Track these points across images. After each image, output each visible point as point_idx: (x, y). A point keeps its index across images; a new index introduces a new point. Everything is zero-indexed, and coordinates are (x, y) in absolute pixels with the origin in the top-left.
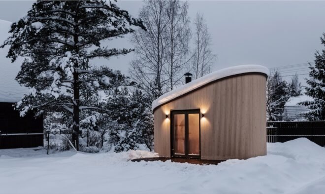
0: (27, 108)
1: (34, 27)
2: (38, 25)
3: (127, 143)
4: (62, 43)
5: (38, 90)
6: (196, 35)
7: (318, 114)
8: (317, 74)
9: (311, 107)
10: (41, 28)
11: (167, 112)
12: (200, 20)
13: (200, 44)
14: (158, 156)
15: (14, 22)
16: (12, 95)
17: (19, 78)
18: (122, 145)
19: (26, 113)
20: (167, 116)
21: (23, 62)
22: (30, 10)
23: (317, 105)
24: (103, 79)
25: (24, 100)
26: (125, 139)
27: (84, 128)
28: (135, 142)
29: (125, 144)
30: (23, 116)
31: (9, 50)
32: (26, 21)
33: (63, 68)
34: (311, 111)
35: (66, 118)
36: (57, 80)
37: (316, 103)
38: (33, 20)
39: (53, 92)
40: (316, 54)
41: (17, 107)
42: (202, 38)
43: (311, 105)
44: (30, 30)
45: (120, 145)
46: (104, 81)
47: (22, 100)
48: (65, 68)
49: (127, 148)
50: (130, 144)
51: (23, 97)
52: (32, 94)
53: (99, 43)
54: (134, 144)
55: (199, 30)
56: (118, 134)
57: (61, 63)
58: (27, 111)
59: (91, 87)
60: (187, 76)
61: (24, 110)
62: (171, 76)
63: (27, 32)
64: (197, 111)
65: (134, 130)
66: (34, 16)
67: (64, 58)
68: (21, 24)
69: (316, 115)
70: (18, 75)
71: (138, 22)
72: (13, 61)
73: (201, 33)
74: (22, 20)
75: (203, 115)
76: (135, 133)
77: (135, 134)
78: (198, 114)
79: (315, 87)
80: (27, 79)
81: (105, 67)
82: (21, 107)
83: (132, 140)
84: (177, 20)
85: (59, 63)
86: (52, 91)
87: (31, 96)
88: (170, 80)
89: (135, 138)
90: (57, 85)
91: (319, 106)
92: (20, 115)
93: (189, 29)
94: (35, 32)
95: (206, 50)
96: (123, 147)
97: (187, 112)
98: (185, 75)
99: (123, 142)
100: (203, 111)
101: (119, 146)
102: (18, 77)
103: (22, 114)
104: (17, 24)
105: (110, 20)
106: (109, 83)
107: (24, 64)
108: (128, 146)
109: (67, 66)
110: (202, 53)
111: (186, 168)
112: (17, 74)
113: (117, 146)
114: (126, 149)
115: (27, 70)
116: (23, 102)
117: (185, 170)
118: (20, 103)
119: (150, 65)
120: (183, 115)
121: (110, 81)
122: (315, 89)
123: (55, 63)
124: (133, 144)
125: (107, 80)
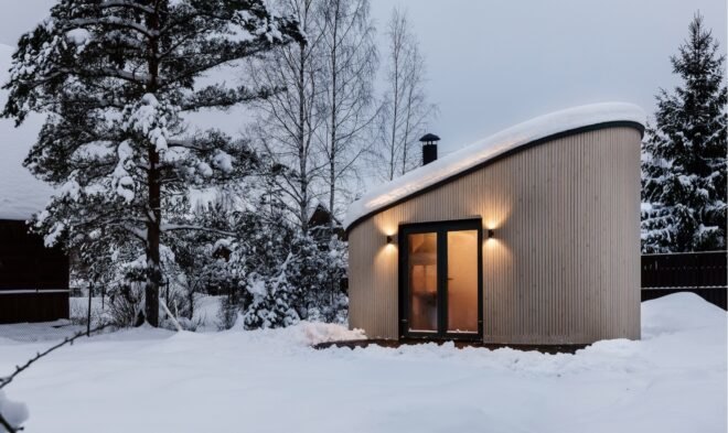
0: (60, 227)
1: (71, 41)
2: (81, 36)
3: (270, 309)
4: (125, 78)
5: (82, 184)
6: (392, 60)
7: (669, 239)
8: (667, 144)
9: (651, 224)
10: (88, 42)
11: (390, 229)
12: (400, 23)
13: (400, 81)
14: (364, 338)
15: (25, 32)
16: (10, 202)
17: (30, 162)
18: (260, 313)
19: (57, 238)
20: (389, 240)
21: (45, 123)
22: (54, 4)
23: (664, 218)
24: (218, 158)
25: (53, 209)
26: (266, 298)
27: (135, 280)
28: (286, 305)
29: (265, 311)
30: (51, 246)
31: (7, 101)
32: (50, 27)
33: (145, 131)
34: (652, 233)
35: (91, 260)
36: (128, 159)
37: (662, 215)
38: (65, 27)
39: (120, 187)
40: (658, 98)
41: (39, 225)
42: (406, 67)
43: (650, 219)
44: (66, 47)
45: (256, 314)
46: (219, 162)
47: (48, 209)
48: (150, 129)
49: (270, 320)
50: (276, 311)
51: (49, 202)
52: (69, 194)
53: (192, 81)
54: (286, 310)
55: (398, 47)
56: (248, 287)
57: (136, 120)
58: (60, 234)
59: (197, 176)
60: (426, 143)
61: (53, 231)
62: (333, 157)
63: (57, 51)
64: (475, 224)
65: (281, 277)
66: (65, 17)
67: (143, 107)
68: (40, 36)
69: (664, 243)
70: (30, 155)
71: (289, 23)
72: (18, 123)
73: (401, 54)
74: (41, 27)
75: (491, 234)
76: (285, 284)
77: (284, 288)
78: (476, 232)
79: (657, 176)
80: (49, 163)
81: (216, 131)
82: (47, 225)
83: (279, 301)
84: (345, 27)
85: (131, 120)
86: (117, 185)
87: (68, 199)
88: (329, 167)
89: (285, 296)
90: (129, 171)
91: (669, 221)
92: (46, 245)
93: (374, 47)
94: (74, 52)
95: (415, 92)
96: (262, 317)
97: (443, 228)
98: (422, 140)
99: (261, 306)
100: (491, 223)
101: (253, 316)
102: (28, 161)
103: (50, 240)
104: (31, 36)
105: (240, 16)
106: (232, 168)
107: (45, 127)
108: (272, 315)
109: (154, 125)
110: (404, 102)
111: (516, 361)
112: (28, 152)
113: (249, 315)
114: (267, 323)
115: (50, 143)
116: (52, 213)
117: (514, 365)
118: (43, 216)
119: (284, 133)
120: (434, 237)
121: (233, 164)
122: (659, 180)
123: (119, 120)
124: (282, 310)
125: (227, 161)
